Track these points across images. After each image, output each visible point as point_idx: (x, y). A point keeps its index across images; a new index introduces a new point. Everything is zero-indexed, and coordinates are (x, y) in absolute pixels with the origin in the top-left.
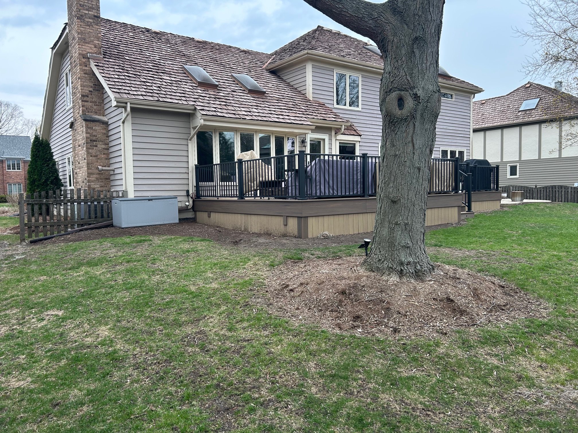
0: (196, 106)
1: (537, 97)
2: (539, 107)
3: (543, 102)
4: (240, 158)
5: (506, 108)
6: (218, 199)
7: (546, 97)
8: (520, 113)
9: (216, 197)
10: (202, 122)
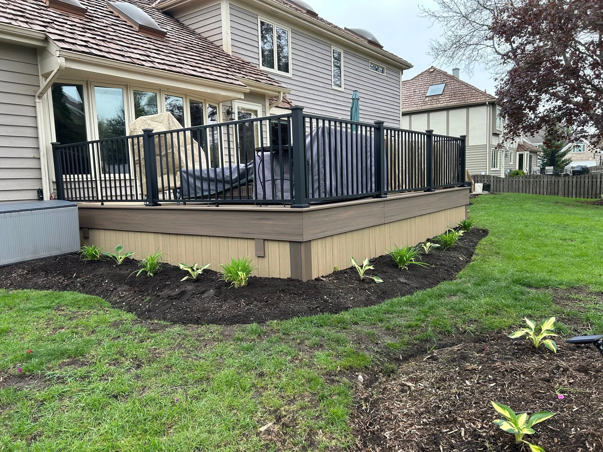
0: (48, 34)
1: (442, 82)
2: (445, 93)
3: (449, 88)
4: (146, 127)
5: (413, 93)
6: (102, 204)
7: (451, 83)
8: (427, 99)
9: (98, 201)
10: (62, 61)
